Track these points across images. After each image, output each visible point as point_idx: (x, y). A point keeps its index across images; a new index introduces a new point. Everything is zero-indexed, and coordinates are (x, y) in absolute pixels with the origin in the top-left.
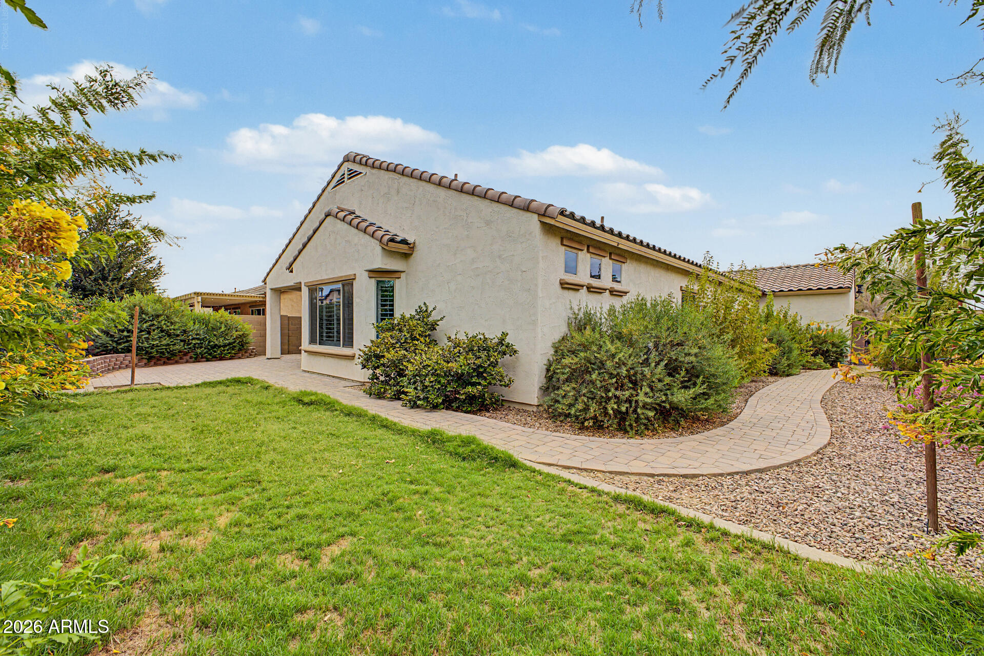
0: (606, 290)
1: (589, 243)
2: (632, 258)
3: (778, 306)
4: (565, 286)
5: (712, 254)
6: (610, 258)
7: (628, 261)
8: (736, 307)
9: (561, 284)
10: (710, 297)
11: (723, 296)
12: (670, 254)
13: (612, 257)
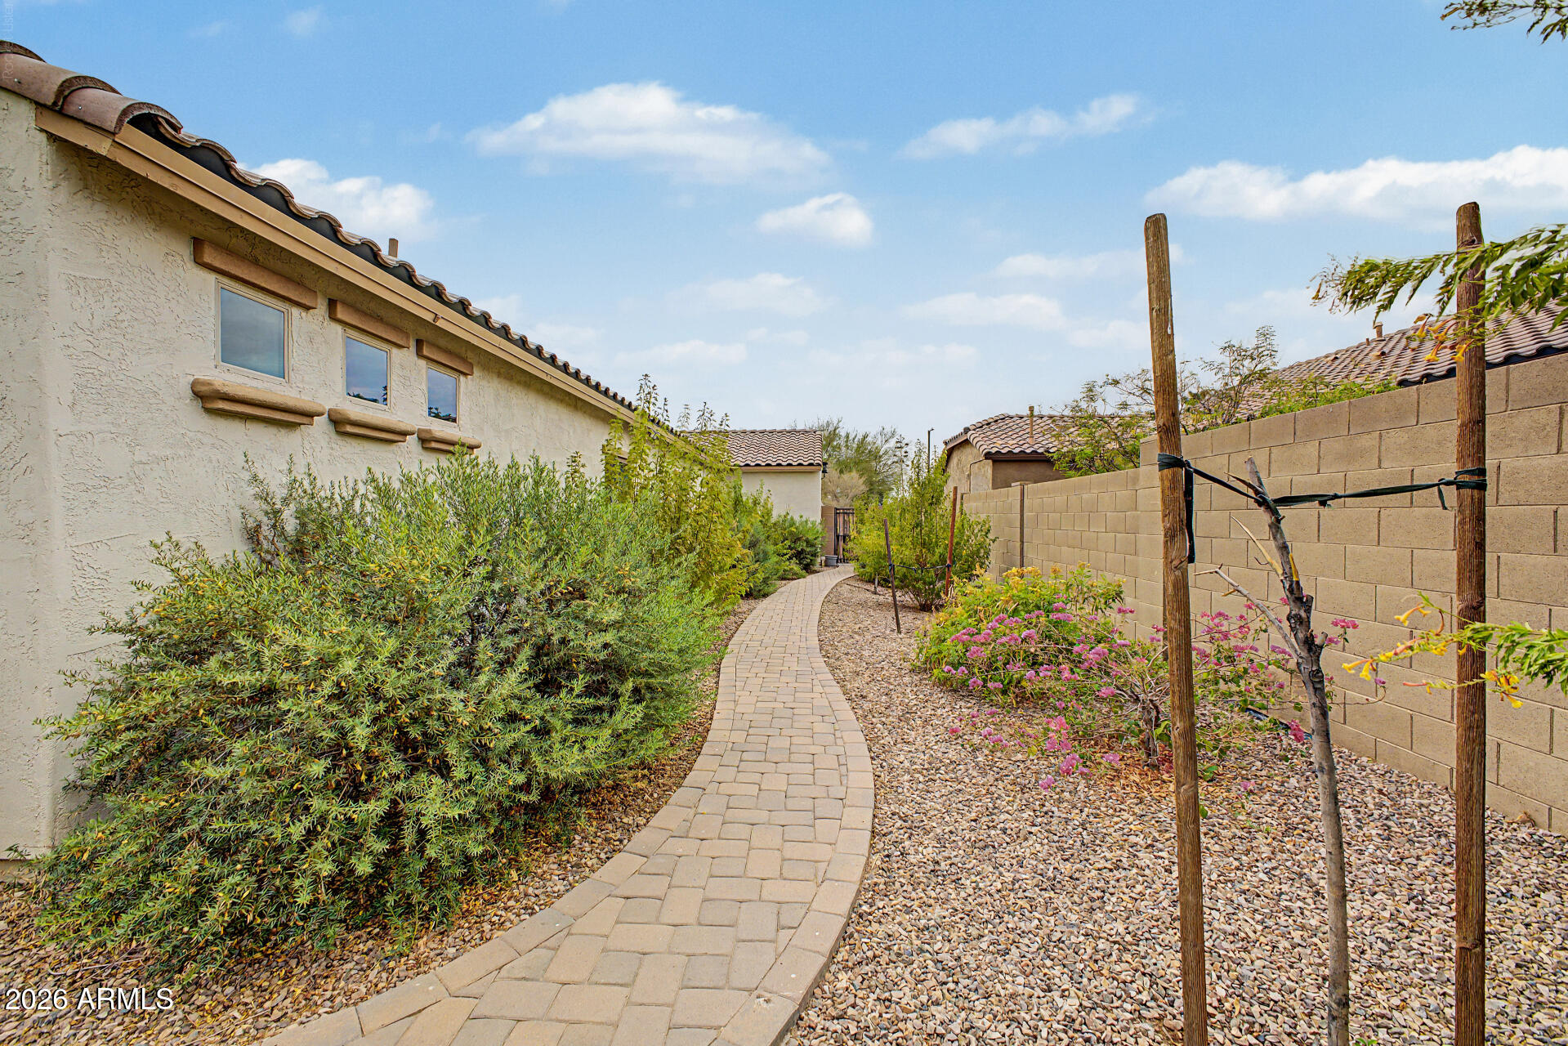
0: (404, 434)
1: (335, 293)
2: (486, 368)
3: (750, 488)
4: (211, 401)
5: (653, 380)
6: (419, 354)
7: (477, 372)
8: (698, 489)
9: (197, 395)
10: (652, 466)
11: (675, 468)
12: (587, 381)
13: (425, 352)
